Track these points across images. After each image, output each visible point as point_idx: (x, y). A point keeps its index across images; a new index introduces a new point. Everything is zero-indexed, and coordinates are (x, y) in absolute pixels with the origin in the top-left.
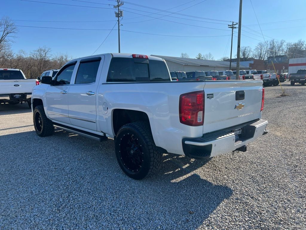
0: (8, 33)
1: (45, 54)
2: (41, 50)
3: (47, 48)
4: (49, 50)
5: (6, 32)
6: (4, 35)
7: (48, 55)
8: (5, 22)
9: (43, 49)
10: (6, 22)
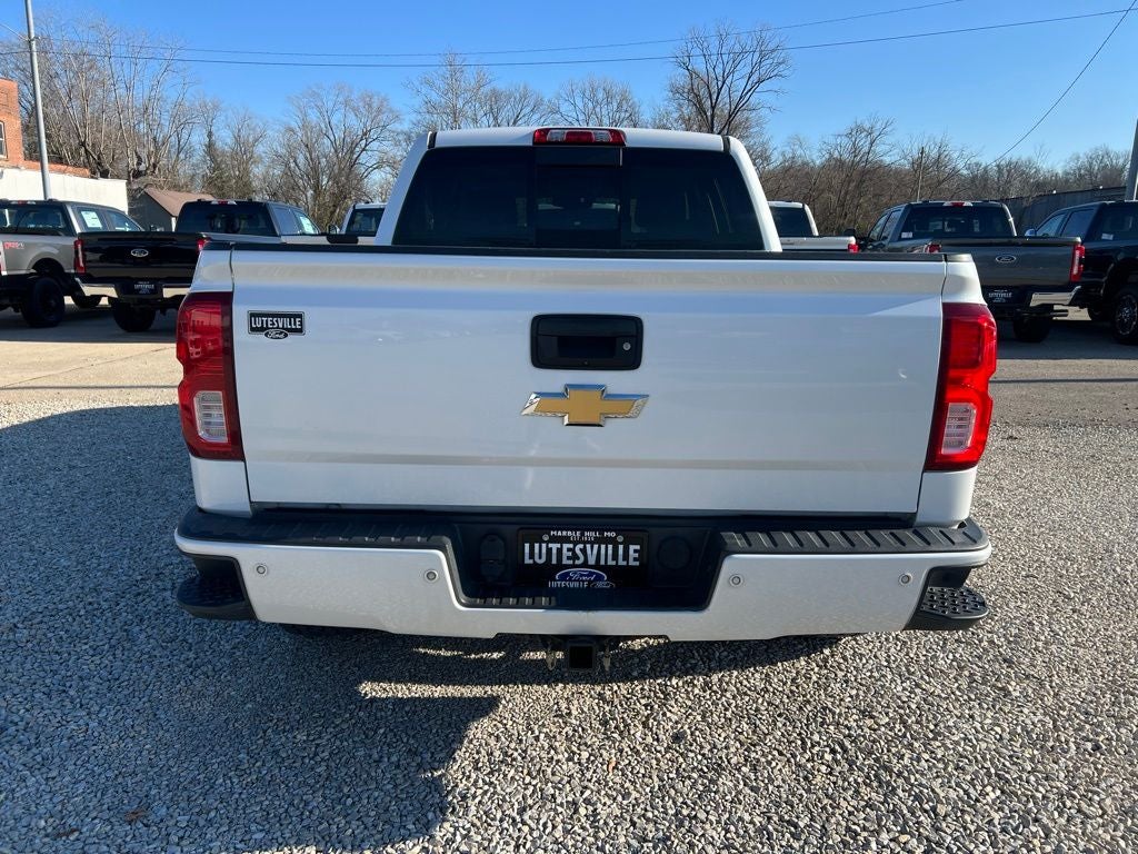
0: (760, 81)
1: (871, 144)
2: (860, 129)
3: (879, 123)
4: (888, 129)
5: (755, 78)
6: (748, 87)
7: (879, 148)
8: (755, 43)
9: (867, 125)
10: (761, 42)
